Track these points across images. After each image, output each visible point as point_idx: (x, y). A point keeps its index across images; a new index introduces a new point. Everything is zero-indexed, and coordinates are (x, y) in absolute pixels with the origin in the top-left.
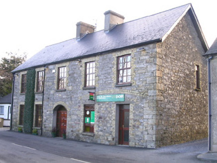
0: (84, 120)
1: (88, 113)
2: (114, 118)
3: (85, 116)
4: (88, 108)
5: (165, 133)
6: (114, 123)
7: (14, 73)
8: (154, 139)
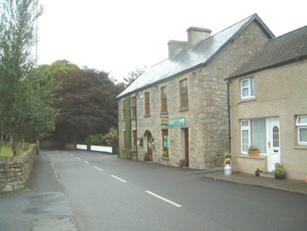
0: (163, 144)
1: (165, 137)
2: (179, 141)
3: (164, 140)
4: (165, 132)
5: (218, 155)
6: (179, 145)
7: (117, 99)
8: (203, 161)
